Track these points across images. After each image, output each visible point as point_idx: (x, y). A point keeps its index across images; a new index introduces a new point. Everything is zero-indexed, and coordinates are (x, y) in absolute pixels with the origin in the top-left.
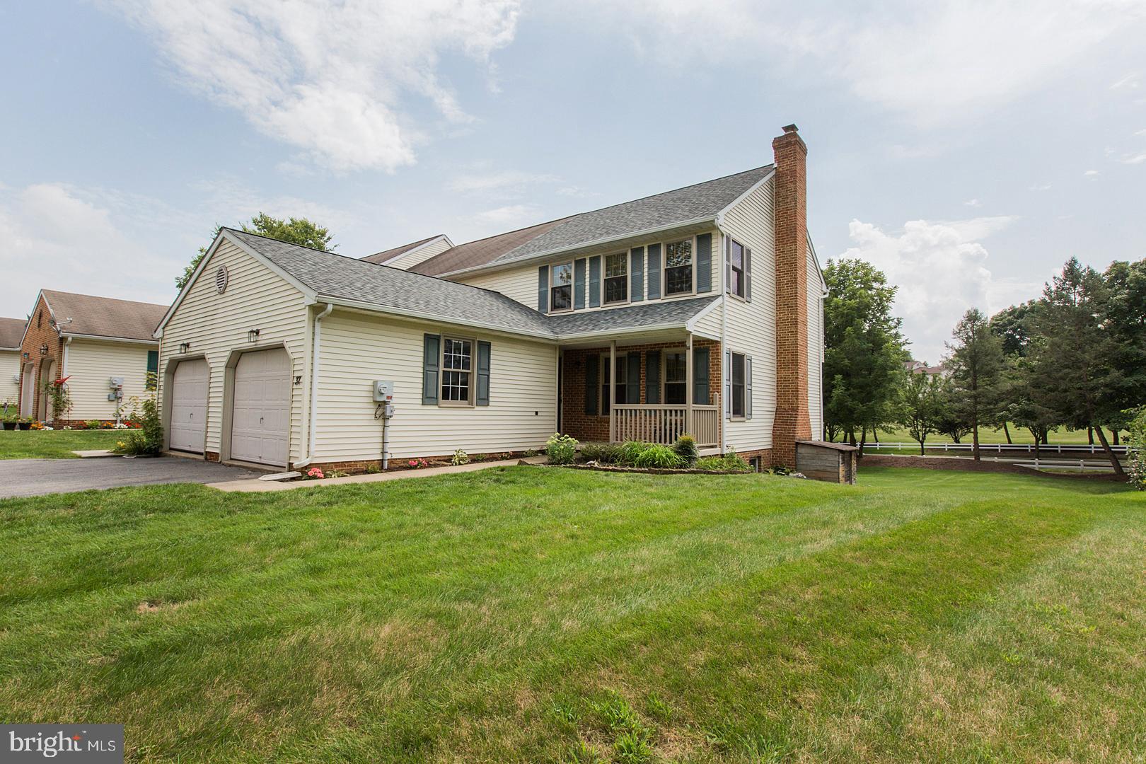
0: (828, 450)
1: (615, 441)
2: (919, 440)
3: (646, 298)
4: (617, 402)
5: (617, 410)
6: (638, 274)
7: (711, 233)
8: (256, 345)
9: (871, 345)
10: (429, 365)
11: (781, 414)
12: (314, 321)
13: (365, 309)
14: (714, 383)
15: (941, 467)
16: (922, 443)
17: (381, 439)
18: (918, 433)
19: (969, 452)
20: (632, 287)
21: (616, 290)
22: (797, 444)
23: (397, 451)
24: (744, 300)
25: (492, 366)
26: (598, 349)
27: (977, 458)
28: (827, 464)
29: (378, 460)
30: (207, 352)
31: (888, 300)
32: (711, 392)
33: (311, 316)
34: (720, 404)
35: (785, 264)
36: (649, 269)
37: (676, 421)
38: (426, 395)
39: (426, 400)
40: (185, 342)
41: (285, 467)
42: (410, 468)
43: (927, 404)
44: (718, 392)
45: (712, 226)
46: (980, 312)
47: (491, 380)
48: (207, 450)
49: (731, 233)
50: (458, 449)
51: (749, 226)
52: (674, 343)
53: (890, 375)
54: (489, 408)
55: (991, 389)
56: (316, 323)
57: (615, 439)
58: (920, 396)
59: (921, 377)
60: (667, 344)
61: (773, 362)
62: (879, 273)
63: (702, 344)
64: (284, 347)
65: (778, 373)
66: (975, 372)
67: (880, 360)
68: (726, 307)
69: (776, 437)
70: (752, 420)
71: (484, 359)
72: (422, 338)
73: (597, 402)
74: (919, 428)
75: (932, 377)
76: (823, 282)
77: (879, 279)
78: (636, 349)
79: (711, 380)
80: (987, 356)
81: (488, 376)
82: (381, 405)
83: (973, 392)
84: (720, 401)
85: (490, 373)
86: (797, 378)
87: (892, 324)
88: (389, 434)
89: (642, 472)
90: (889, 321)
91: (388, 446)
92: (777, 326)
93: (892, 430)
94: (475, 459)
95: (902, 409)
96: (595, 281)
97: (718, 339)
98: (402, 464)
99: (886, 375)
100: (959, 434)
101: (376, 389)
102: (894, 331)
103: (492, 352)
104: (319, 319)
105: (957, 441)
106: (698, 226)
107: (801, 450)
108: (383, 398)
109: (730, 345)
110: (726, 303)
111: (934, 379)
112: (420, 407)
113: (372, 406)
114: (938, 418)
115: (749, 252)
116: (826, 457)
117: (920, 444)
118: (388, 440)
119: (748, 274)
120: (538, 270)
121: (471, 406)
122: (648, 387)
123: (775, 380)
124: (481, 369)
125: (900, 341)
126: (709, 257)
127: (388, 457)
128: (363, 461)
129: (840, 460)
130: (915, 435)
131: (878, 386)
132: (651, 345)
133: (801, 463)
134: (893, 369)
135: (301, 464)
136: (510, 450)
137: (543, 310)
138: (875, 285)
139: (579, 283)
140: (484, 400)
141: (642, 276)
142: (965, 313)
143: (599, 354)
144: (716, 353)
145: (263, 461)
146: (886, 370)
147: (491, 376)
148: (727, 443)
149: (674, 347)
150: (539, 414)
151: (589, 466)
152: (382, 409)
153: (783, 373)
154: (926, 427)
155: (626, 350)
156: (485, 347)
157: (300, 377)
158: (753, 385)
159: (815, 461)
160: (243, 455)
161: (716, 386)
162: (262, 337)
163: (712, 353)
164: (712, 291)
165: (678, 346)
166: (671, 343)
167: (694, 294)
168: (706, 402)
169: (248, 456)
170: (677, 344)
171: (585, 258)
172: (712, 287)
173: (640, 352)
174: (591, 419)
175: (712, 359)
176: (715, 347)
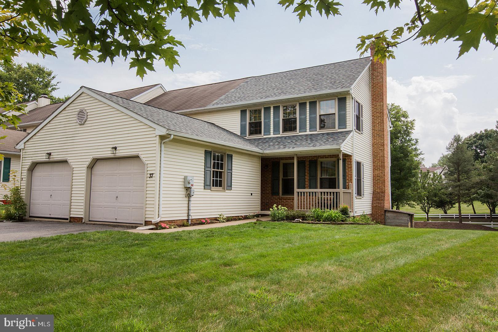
0: (402, 214)
1: (297, 210)
2: (426, 212)
3: (308, 130)
4: (298, 188)
5: (298, 193)
6: (303, 117)
7: (346, 97)
8: (114, 155)
9: (402, 155)
10: (208, 167)
11: (376, 195)
12: (161, 144)
13: (185, 137)
14: (349, 178)
15: (442, 227)
16: (427, 214)
17: (187, 208)
18: (425, 208)
19: (453, 219)
20: (300, 124)
21: (289, 125)
22: (385, 211)
23: (195, 215)
24: (360, 133)
25: (233, 168)
26: (280, 158)
27: (461, 222)
28: (402, 222)
29: (186, 219)
30: (69, 158)
31: (411, 128)
32: (347, 183)
33: (160, 141)
34: (352, 189)
35: (377, 113)
36: (310, 114)
37: (327, 198)
38: (206, 184)
39: (206, 186)
40: (49, 152)
41: (142, 224)
42: (202, 223)
43: (430, 190)
44: (351, 183)
45: (348, 93)
46: (461, 136)
47: (233, 176)
48: (71, 216)
49: (355, 97)
50: (220, 213)
51: (362, 92)
52: (326, 156)
53: (414, 173)
54: (232, 191)
55: (467, 181)
56: (162, 145)
57: (297, 208)
58: (426, 185)
59: (427, 174)
60: (321, 156)
61: (371, 166)
62: (405, 112)
64: (139, 157)
65: (373, 172)
66: (459, 171)
67: (408, 164)
68: (355, 137)
69: (373, 207)
70: (364, 198)
71: (230, 164)
72: (204, 152)
73: (279, 188)
74: (426, 205)
75: (433, 174)
76: (390, 121)
77: (405, 116)
78: (303, 158)
79: (347, 176)
80: (465, 162)
81: (231, 173)
82: (188, 189)
83: (458, 183)
84: (352, 187)
85: (232, 172)
86: (384, 175)
87: (413, 142)
88: (191, 205)
89: (327, 224)
90: (411, 140)
91: (191, 211)
92: (373, 146)
93: (414, 206)
94: (229, 219)
95: (420, 193)
96: (277, 119)
97: (351, 154)
98: (196, 222)
99: (411, 173)
100: (447, 209)
101: (186, 180)
102: (414, 147)
103: (233, 160)
104: (164, 142)
105: (446, 213)
106: (340, 93)
107: (388, 214)
108: (188, 186)
109: (356, 158)
110: (355, 135)
111: (434, 175)
112: (203, 190)
113: (183, 190)
114: (436, 199)
115: (362, 106)
116: (401, 218)
117: (426, 215)
118: (191, 208)
119: (362, 119)
120: (240, 112)
121: (224, 190)
122: (310, 180)
123: (372, 176)
124: (228, 169)
125: (418, 152)
126: (345, 110)
127: (190, 218)
128: (180, 220)
129: (409, 219)
130: (423, 209)
131: (407, 179)
132: (312, 156)
133: (388, 221)
134: (415, 169)
135: (156, 221)
136: (243, 215)
137: (243, 135)
138: (403, 119)
139: (267, 121)
140: (230, 187)
141: (306, 118)
142: (453, 137)
143: (279, 161)
144: (350, 161)
145: (118, 221)
146: (411, 170)
147: (233, 173)
148: (356, 210)
149: (325, 158)
150: (253, 195)
151: (296, 221)
152: (188, 191)
153: (377, 172)
154: (430, 204)
156: (230, 157)
157: (153, 174)
158: (364, 179)
159: (395, 220)
160: (100, 218)
161: (350, 179)
162: (119, 151)
163: (348, 161)
164: (347, 127)
165: (328, 158)
166: (324, 156)
167: (337, 130)
168: (347, 188)
169: (105, 219)
170: (327, 157)
171: (270, 107)
172: (346, 126)
173: (305, 161)
174: (276, 198)
175: (348, 165)
176: (349, 158)
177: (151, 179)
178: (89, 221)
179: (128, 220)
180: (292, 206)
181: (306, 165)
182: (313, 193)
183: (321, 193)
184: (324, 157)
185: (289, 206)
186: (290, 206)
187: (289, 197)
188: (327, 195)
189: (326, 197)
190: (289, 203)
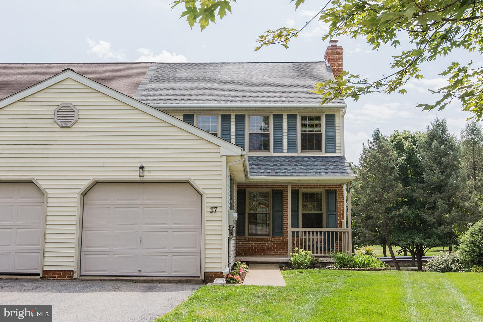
3: (285, 151)
6: (279, 133)
7: (335, 114)
8: (141, 178)
14: (340, 214)
30: (37, 178)
32: (339, 220)
36: (288, 131)
45: (338, 110)
56: (228, 169)
60: (305, 185)
63: (331, 188)
64: (190, 183)
78: (280, 188)
79: (338, 212)
96: (241, 133)
97: (343, 185)
104: (230, 165)
120: (183, 117)
126: (334, 130)
135: (226, 272)
139: (226, 133)
141: (282, 135)
143: (245, 190)
144: (341, 194)
155: (271, 188)
157: (217, 207)
160: (105, 271)
161: (342, 216)
162: (149, 173)
163: (339, 194)
164: (337, 151)
165: (313, 188)
166: (308, 185)
167: (324, 153)
168: (339, 227)
169: (115, 271)
170: (312, 186)
171: (230, 115)
172: (335, 150)
173: (282, 190)
174: (240, 239)
175: (339, 198)
176: (340, 190)
177: (213, 214)
178: (81, 276)
179: (165, 272)
180: (264, 250)
181: (284, 196)
182: (294, 232)
183: (305, 232)
184: (309, 187)
185: (260, 250)
186: (262, 250)
187: (261, 238)
188: (317, 236)
189: (315, 237)
190: (259, 246)
